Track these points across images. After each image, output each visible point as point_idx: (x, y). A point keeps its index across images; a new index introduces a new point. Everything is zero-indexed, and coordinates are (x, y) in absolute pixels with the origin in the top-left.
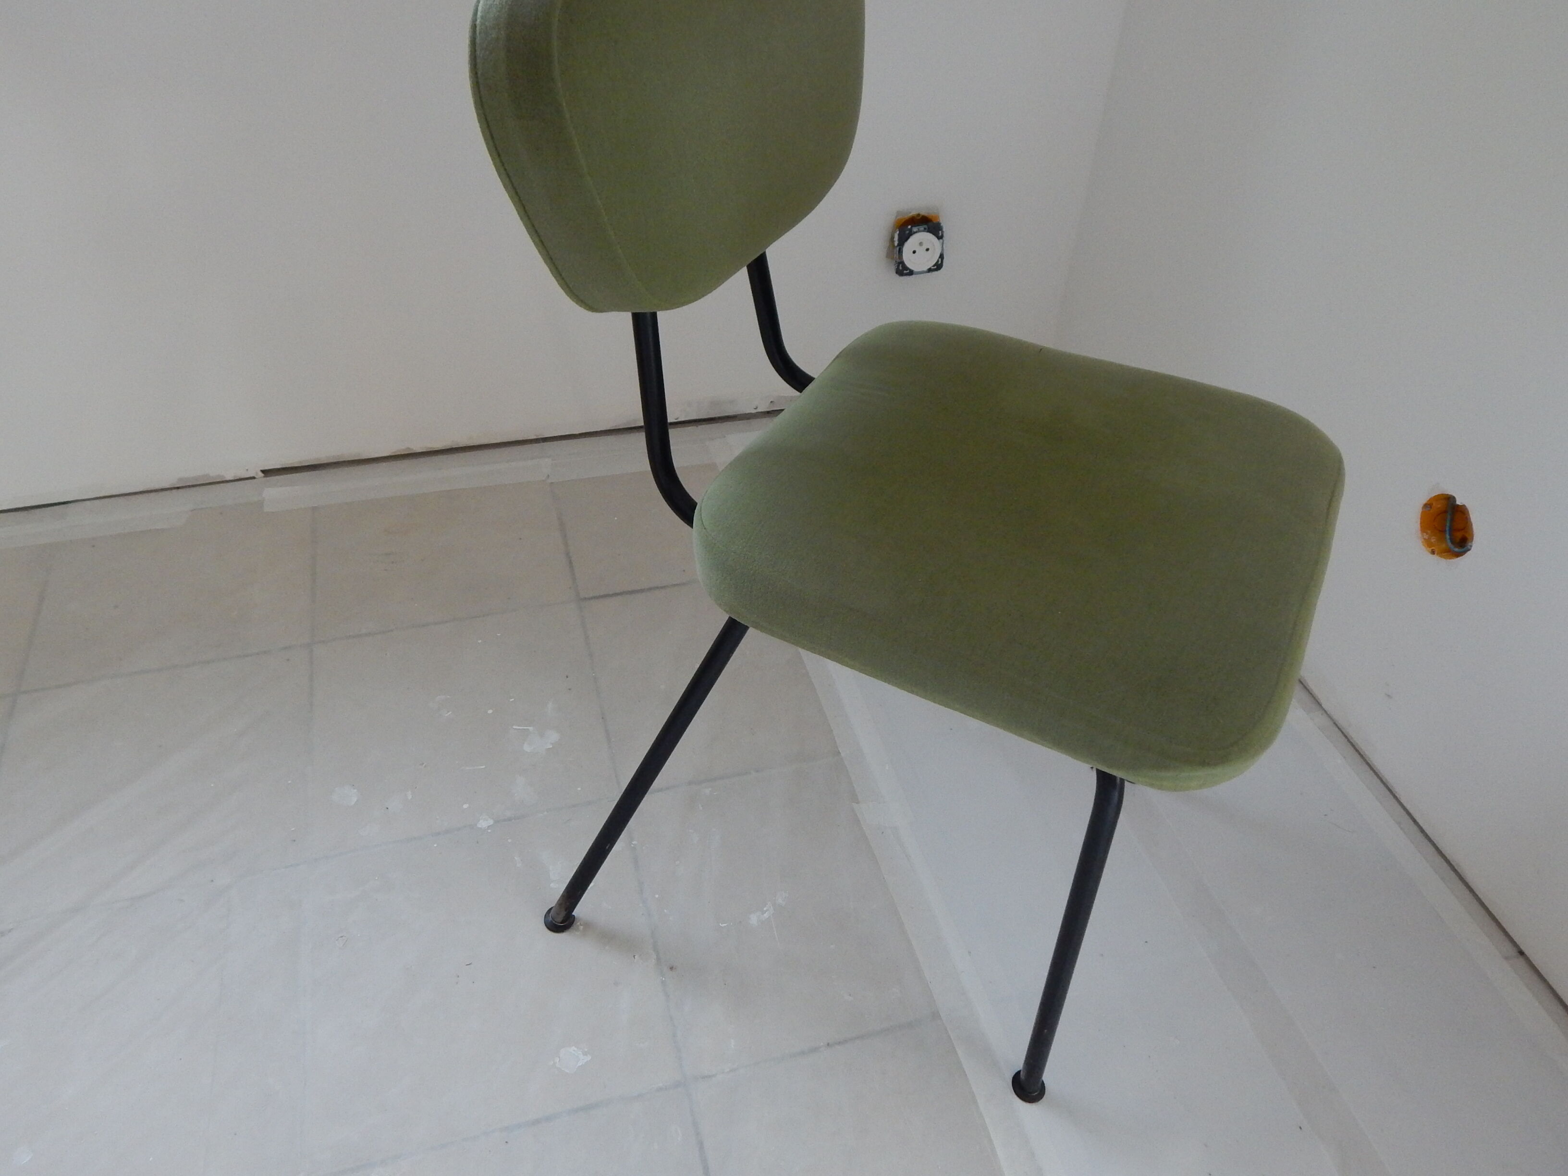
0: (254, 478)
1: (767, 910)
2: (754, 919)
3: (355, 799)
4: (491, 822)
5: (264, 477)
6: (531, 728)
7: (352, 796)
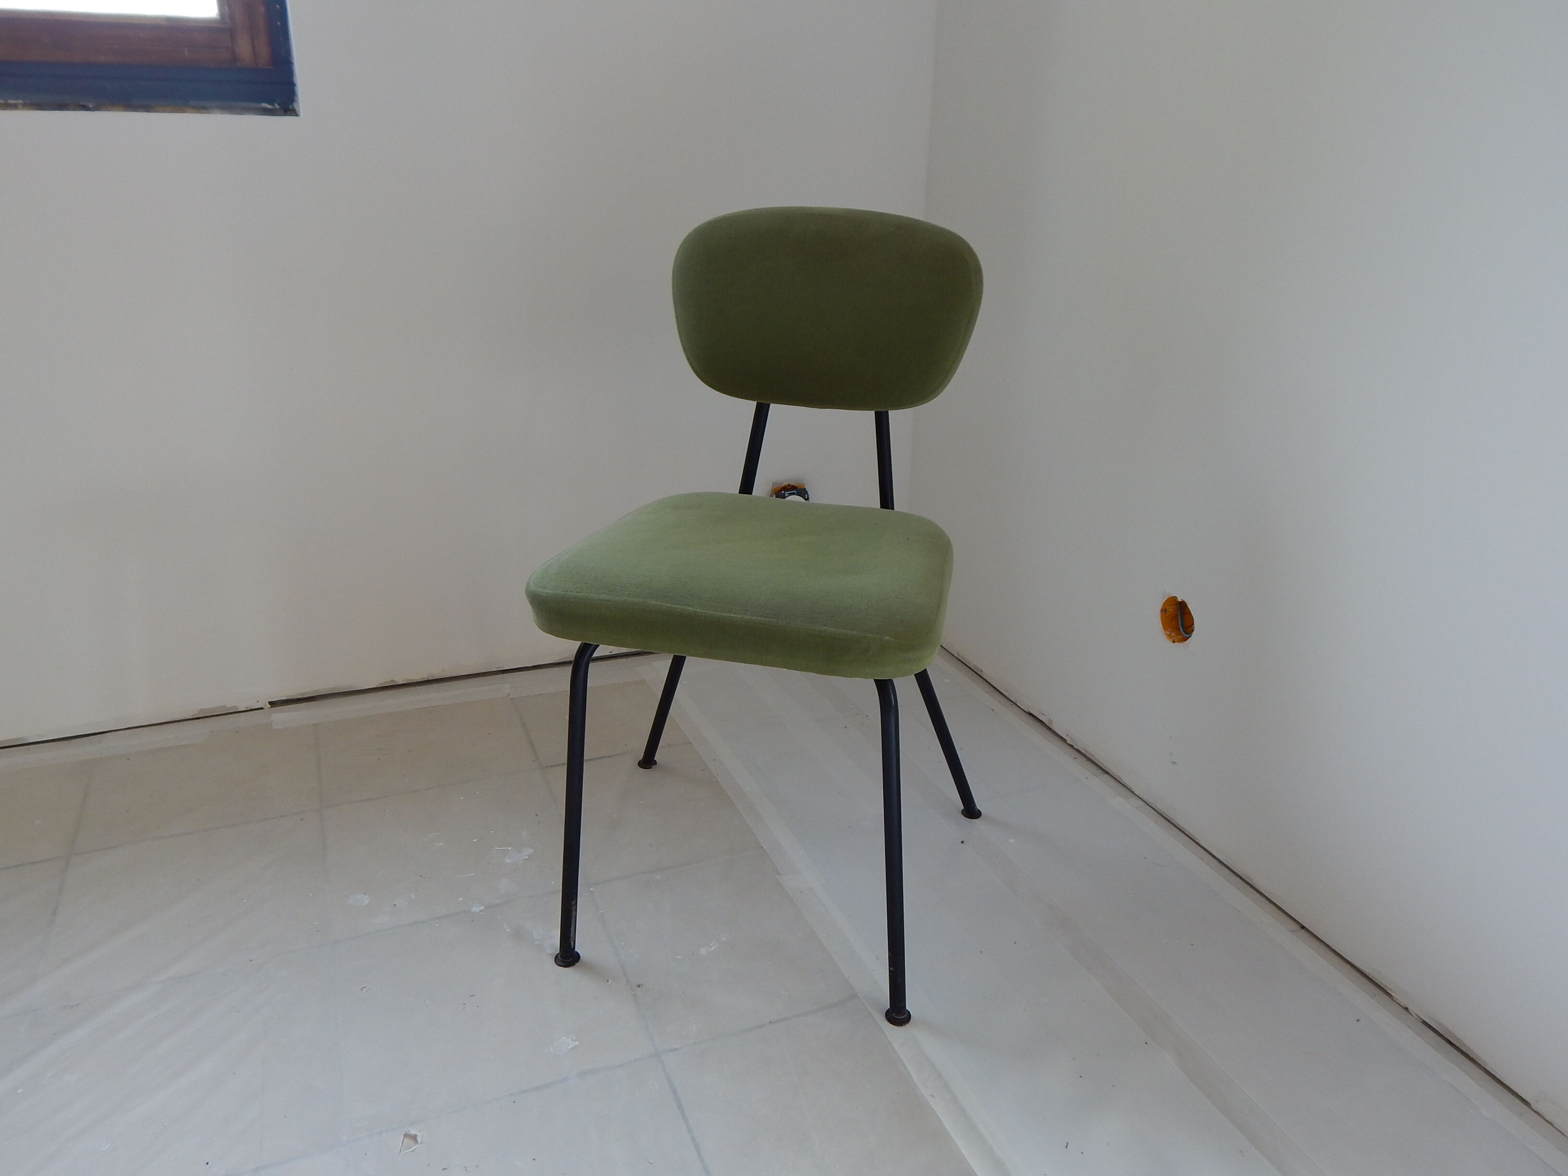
0: (262, 708)
1: (712, 946)
2: (703, 951)
3: (367, 901)
4: (483, 908)
5: (271, 708)
6: (510, 848)
7: (366, 900)
